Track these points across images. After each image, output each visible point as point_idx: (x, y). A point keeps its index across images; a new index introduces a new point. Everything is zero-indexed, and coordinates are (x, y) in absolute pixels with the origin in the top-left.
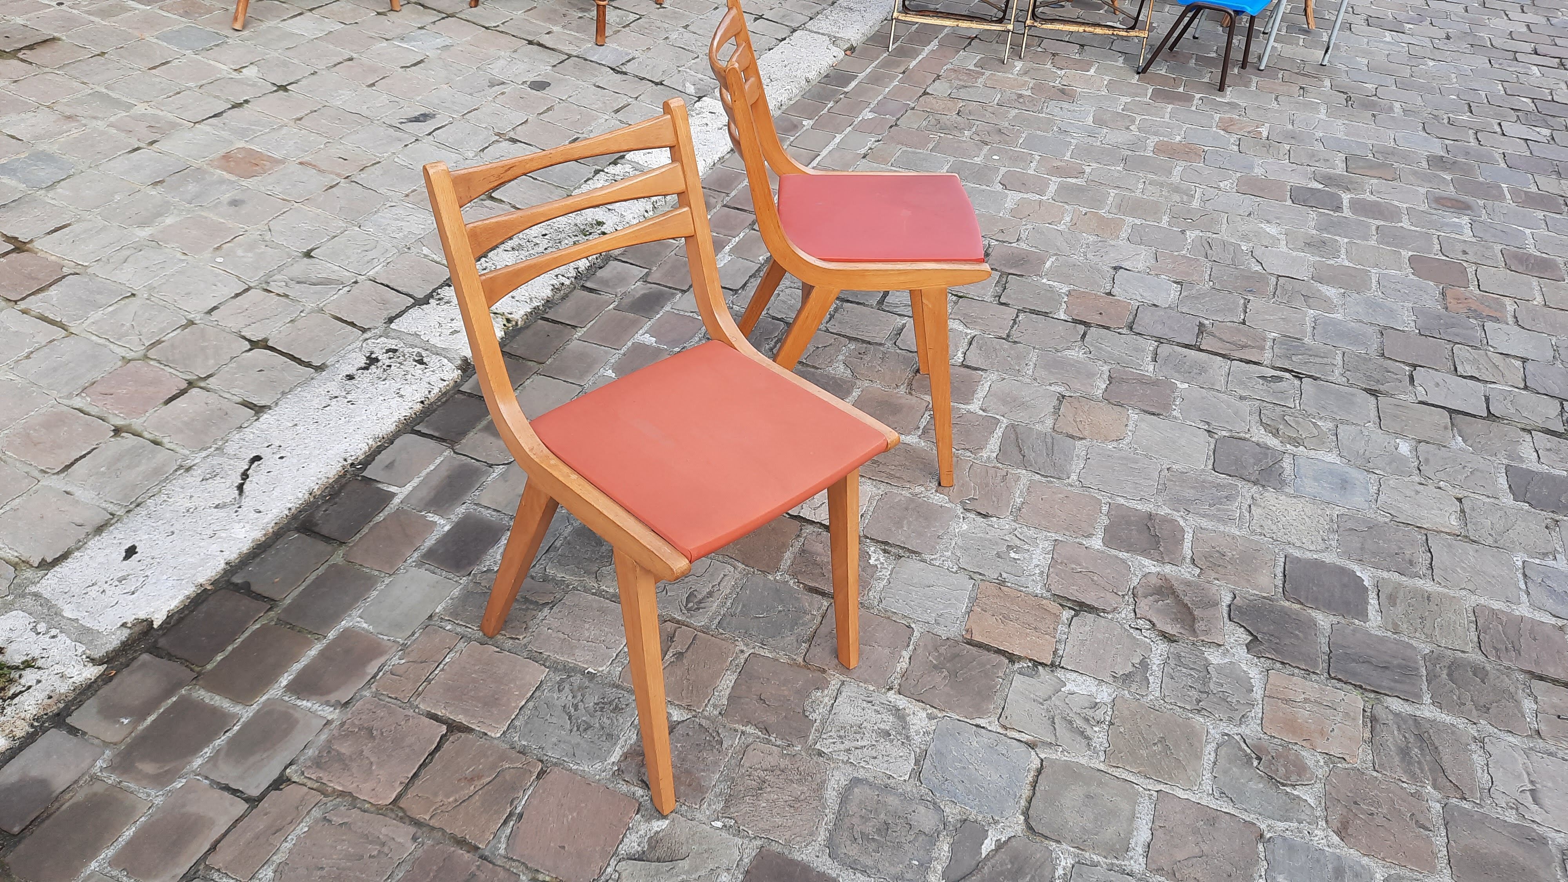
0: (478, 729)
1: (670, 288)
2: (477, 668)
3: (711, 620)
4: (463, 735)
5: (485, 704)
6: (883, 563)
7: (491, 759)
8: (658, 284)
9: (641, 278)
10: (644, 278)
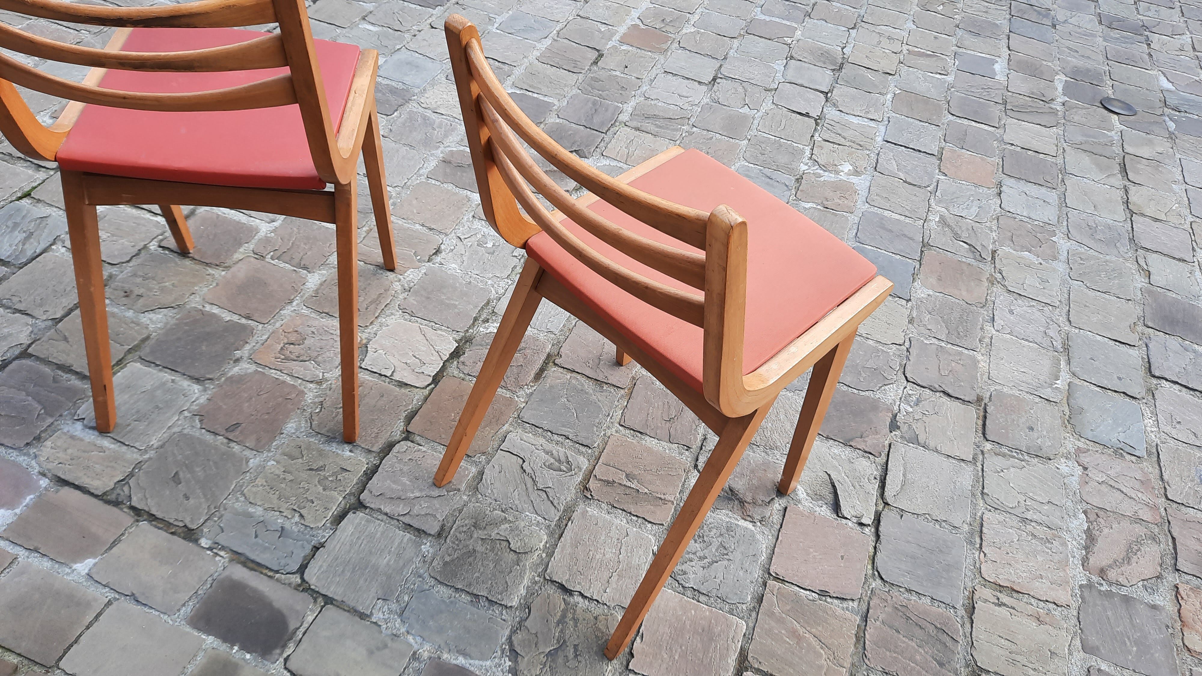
0: (740, 643)
2: (665, 656)
3: (579, 452)
4: (750, 655)
5: (711, 639)
7: (773, 624)
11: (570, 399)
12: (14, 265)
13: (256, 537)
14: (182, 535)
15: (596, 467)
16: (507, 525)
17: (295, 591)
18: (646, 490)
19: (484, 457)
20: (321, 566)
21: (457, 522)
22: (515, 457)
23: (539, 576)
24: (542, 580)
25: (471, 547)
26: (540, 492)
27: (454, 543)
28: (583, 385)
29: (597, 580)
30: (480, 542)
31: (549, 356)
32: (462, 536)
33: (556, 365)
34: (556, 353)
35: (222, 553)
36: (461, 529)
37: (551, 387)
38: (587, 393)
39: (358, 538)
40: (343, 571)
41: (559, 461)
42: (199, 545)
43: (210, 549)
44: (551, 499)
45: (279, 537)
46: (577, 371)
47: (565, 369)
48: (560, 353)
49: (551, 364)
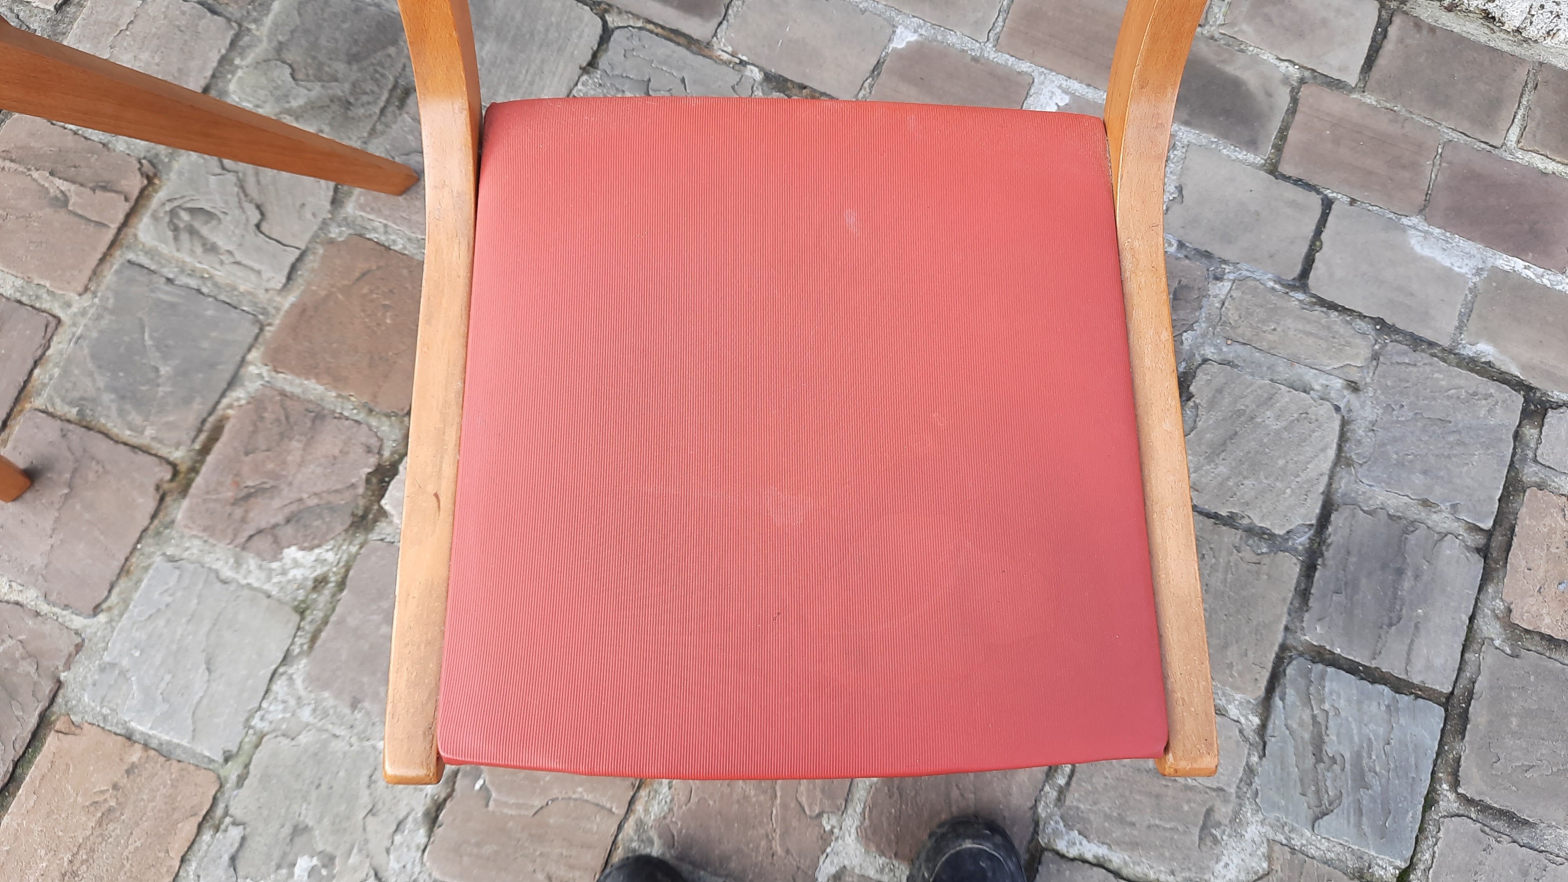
1: (1283, 135)
3: (151, 253)
6: (284, 573)
8: (1292, 111)
9: (1313, 71)
10: (1315, 78)
11: (152, 375)
12: (1301, 654)
13: (683, 80)
14: (789, 85)
15: (121, 217)
16: (294, 104)
17: (609, 2)
18: (35, 175)
19: (333, 235)
20: (580, 37)
21: (378, 111)
22: (274, 236)
23: (249, 30)
24: (246, 24)
25: (355, 67)
27: (383, 75)
28: (121, 412)
29: (154, 18)
30: (340, 76)
31: (184, 491)
32: (369, 86)
33: (174, 466)
34: (168, 499)
35: (725, 57)
36: (369, 98)
37: (187, 401)
38: (114, 390)
39: (531, 83)
40: (547, 30)
41: (192, 232)
42: (761, 69)
43: (742, 63)
45: (649, 80)
46: (127, 448)
47: (153, 452)
48: (158, 497)
49: (183, 468)
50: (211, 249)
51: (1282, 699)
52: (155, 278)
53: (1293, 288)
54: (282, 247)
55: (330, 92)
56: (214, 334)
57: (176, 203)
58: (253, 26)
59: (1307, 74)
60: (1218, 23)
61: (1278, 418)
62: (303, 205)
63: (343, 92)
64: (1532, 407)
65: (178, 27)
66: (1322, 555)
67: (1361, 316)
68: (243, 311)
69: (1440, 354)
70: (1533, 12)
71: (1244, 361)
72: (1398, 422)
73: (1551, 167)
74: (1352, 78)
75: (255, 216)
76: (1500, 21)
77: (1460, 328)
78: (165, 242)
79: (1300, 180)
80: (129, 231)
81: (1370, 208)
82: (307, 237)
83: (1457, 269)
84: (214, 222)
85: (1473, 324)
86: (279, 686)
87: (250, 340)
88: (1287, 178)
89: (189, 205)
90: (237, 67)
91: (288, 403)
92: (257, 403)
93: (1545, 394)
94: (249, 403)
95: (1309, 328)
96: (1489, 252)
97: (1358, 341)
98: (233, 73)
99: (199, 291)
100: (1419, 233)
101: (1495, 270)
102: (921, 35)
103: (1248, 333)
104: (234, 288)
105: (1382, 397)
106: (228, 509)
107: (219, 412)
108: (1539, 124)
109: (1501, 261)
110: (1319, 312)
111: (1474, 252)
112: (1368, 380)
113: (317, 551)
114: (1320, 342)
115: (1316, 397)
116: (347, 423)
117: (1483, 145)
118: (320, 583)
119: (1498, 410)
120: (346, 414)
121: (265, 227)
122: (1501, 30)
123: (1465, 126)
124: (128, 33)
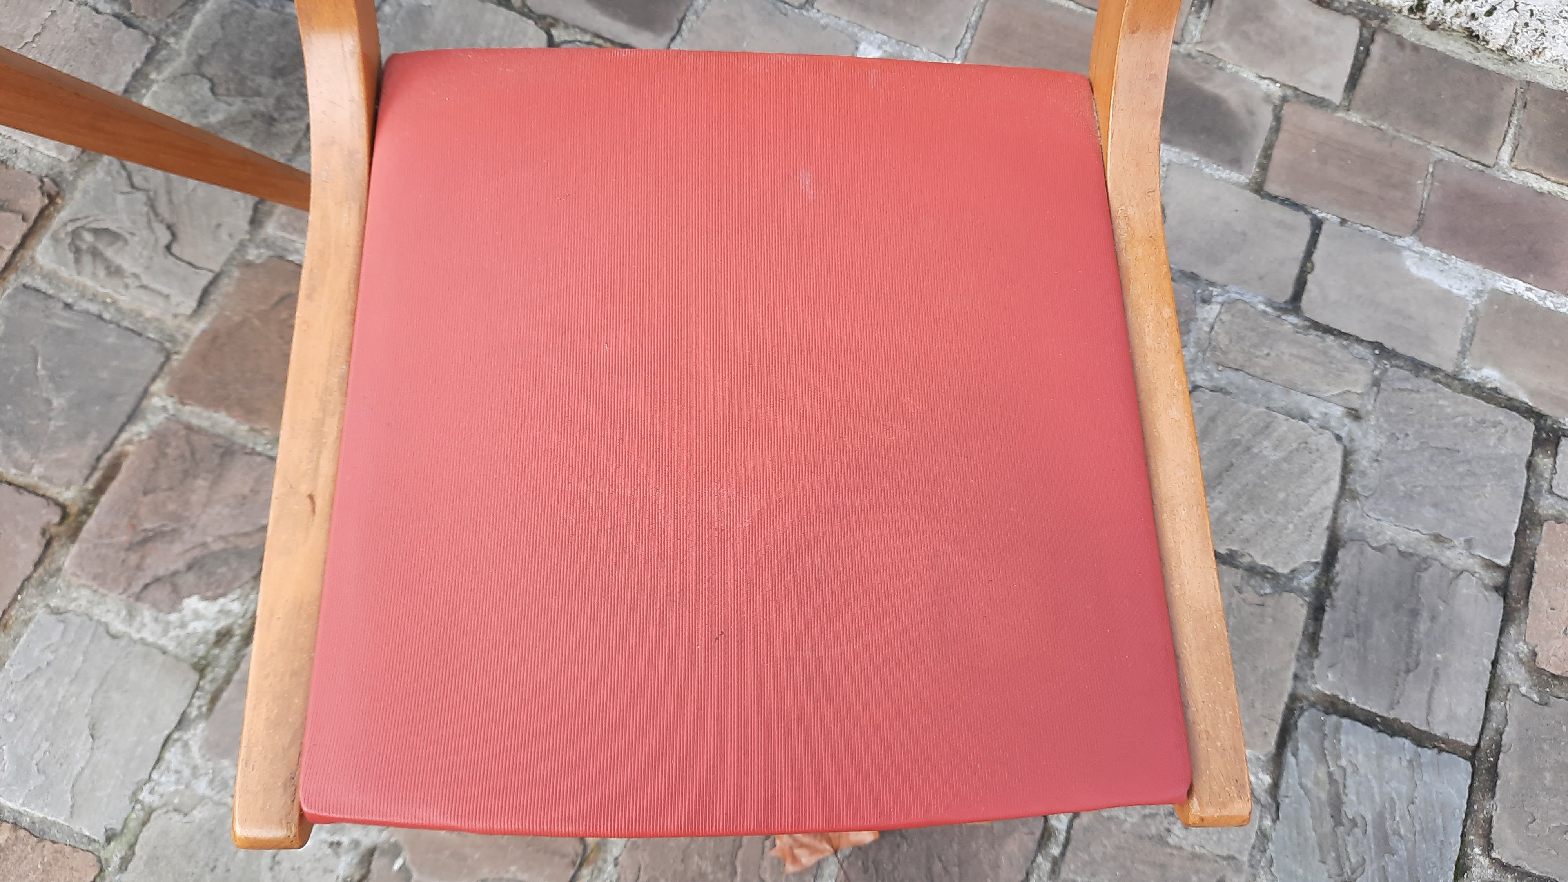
1: (1267, 154)
3: (50, 277)
6: (183, 625)
8: (1276, 129)
9: (1296, 89)
10: (1297, 96)
11: (43, 408)
12: (1313, 705)
15: (18, 238)
17: (556, 16)
19: (250, 257)
22: (185, 257)
23: (167, 44)
24: (163, 38)
25: (280, 82)
26: (145, 185)
29: (64, 30)
30: (264, 90)
31: (74, 535)
33: (63, 507)
34: (55, 545)
37: (81, 436)
41: (95, 253)
44: (124, 173)
46: (11, 488)
47: (41, 492)
48: (43, 542)
49: (73, 510)
50: (114, 271)
51: (1295, 755)
52: (51, 303)
53: (1286, 311)
54: (194, 270)
55: (253, 107)
56: (115, 363)
57: (78, 224)
58: (172, 40)
59: (1289, 92)
60: (1195, 40)
61: (1276, 448)
62: (219, 226)
63: (266, 106)
64: (1544, 435)
65: (90, 39)
66: (1330, 596)
67: (1359, 340)
68: (149, 338)
69: (1443, 380)
70: (1517, 30)
71: (1237, 388)
72: (1403, 452)
73: (1546, 186)
74: (1336, 96)
75: (165, 237)
76: (1484, 40)
77: (1463, 353)
78: (66, 265)
79: (1288, 200)
80: (26, 253)
81: (1362, 228)
82: (223, 258)
83: (1455, 291)
84: (120, 244)
85: (1476, 348)
86: (173, 755)
87: (155, 369)
88: (1274, 198)
89: (93, 225)
90: (153, 82)
91: (195, 438)
92: (160, 438)
93: (1556, 421)
94: (150, 438)
95: (1304, 353)
96: (1488, 274)
97: (1357, 366)
98: (148, 87)
99: (100, 317)
100: (1414, 254)
101: (1495, 292)
102: (885, 51)
103: (1240, 359)
104: (139, 314)
105: (1385, 426)
106: (122, 555)
107: (117, 448)
108: (1530, 144)
109: (1502, 283)
110: (1313, 335)
111: (1473, 273)
112: (1370, 407)
113: (221, 601)
114: (1317, 367)
115: (1315, 425)
116: (259, 459)
117: (1475, 165)
118: (223, 636)
119: (1509, 439)
120: (259, 449)
121: (175, 248)
122: (1486, 49)
123: (1456, 144)
124: (34, 45)
